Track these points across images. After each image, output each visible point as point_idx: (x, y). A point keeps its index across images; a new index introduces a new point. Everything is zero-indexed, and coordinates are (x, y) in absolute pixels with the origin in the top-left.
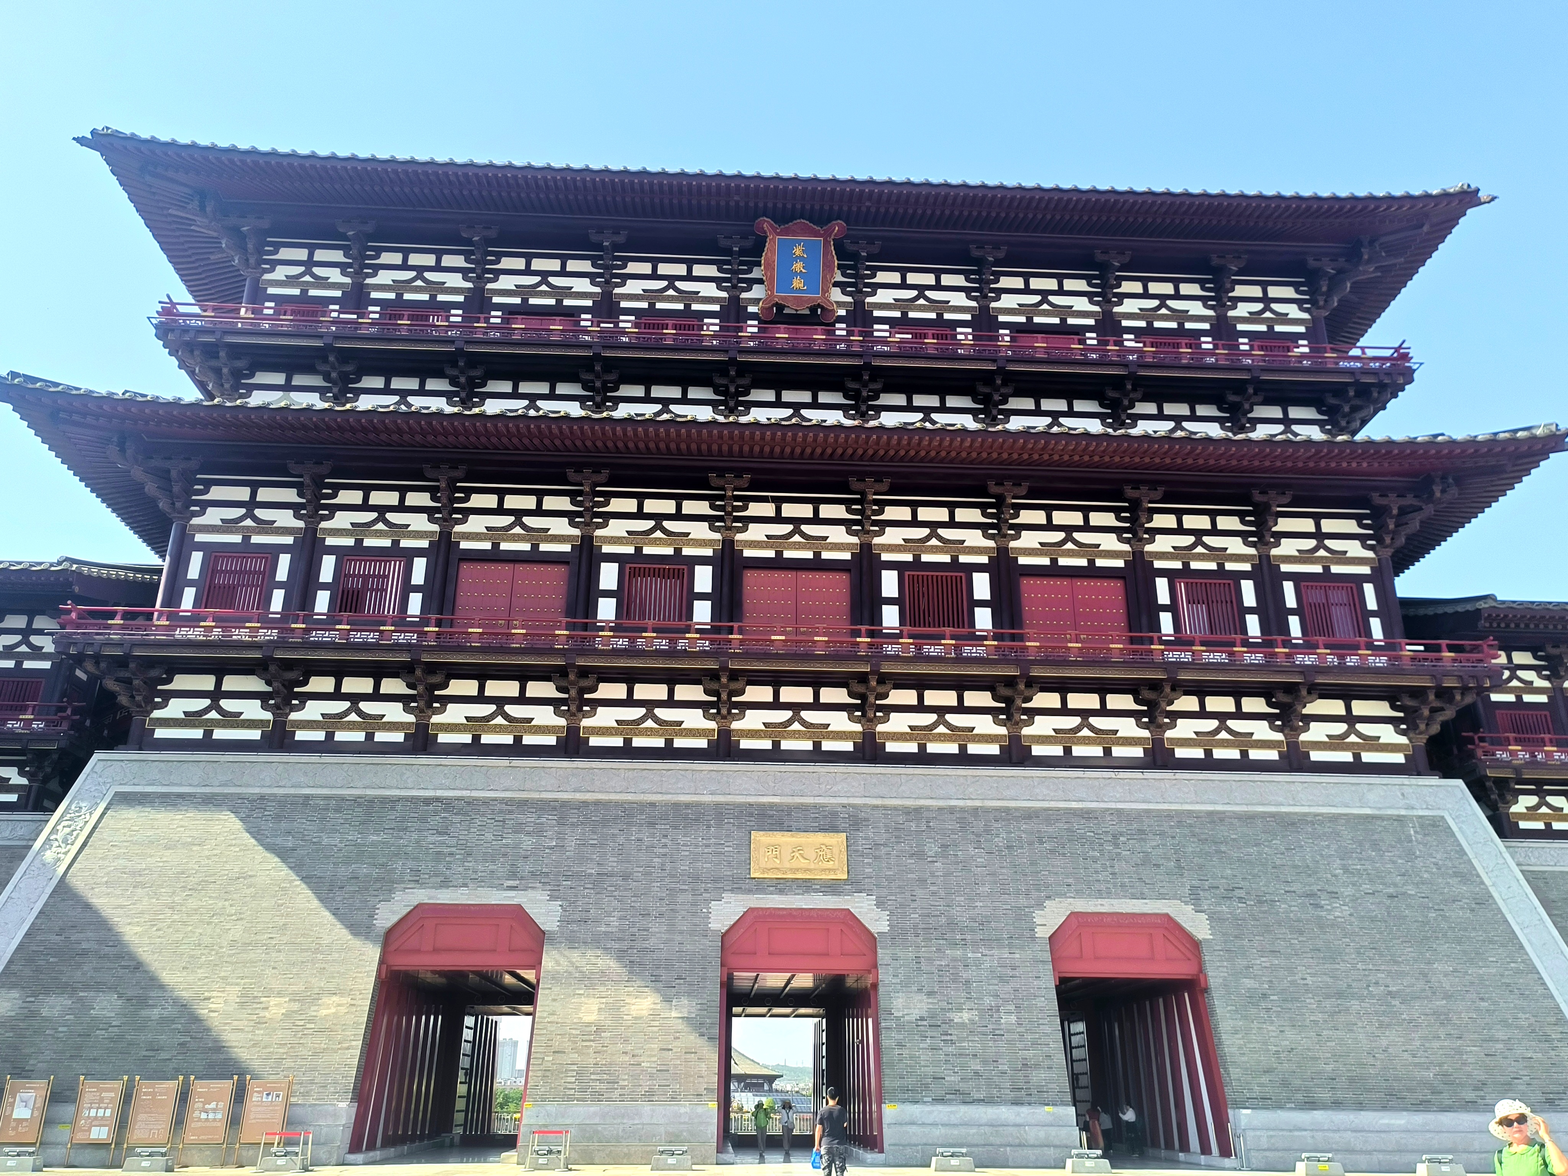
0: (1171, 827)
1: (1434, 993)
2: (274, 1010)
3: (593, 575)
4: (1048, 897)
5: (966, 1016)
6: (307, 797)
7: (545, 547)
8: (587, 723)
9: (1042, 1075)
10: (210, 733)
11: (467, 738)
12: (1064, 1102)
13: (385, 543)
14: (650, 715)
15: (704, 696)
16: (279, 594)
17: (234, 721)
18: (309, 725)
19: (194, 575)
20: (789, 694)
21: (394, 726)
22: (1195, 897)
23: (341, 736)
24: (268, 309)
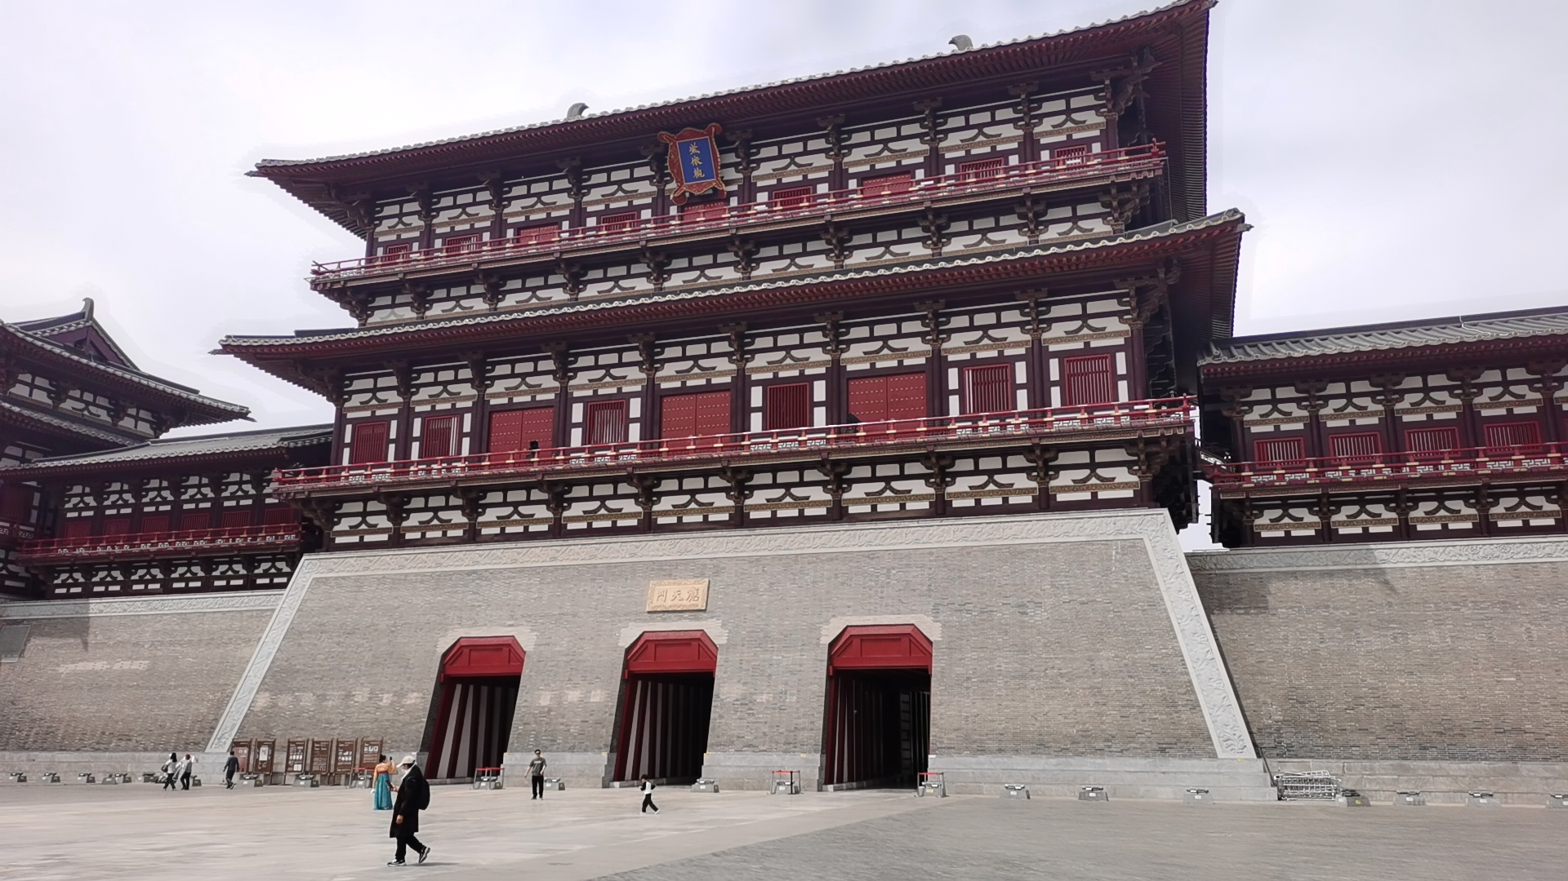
0: (930, 561)
1: (1094, 673)
2: (384, 701)
4: (834, 616)
5: (765, 697)
6: (406, 575)
7: (539, 397)
8: (566, 514)
9: (806, 734)
10: (362, 538)
11: (497, 530)
12: (816, 751)
13: (448, 406)
14: (603, 505)
15: (634, 490)
16: (392, 447)
17: (374, 529)
18: (412, 529)
19: (348, 439)
20: (690, 483)
21: (457, 526)
22: (936, 611)
23: (429, 535)
24: (380, 252)
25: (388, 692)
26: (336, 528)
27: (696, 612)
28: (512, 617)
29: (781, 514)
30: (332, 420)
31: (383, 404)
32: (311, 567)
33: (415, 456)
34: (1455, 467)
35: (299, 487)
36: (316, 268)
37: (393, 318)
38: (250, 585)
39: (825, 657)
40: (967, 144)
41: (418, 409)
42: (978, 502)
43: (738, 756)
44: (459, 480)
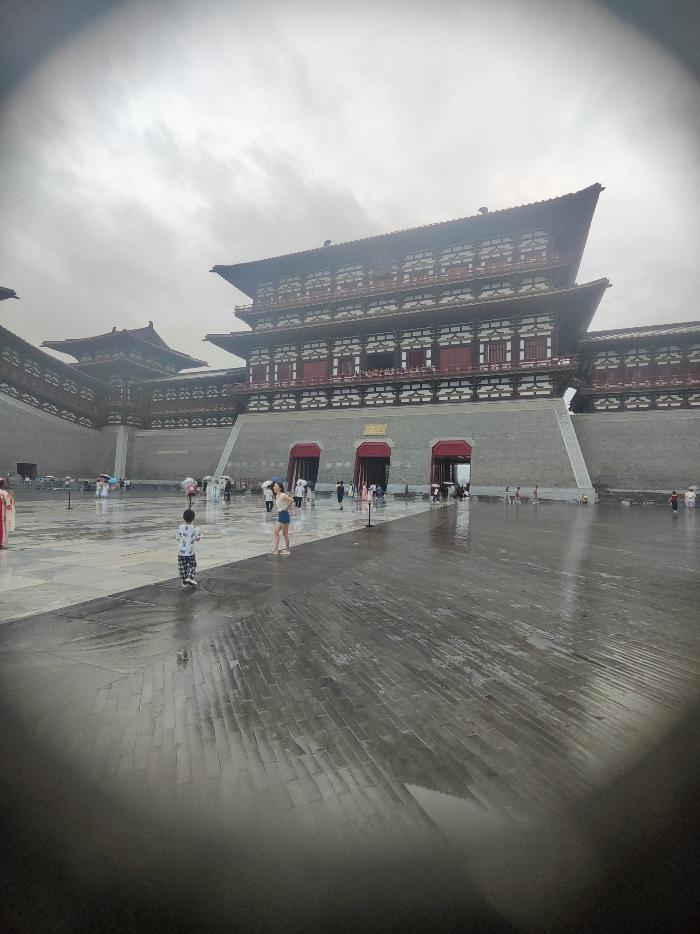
1: (533, 458)
3: (332, 362)
4: (434, 437)
5: (409, 466)
7: (321, 357)
8: (332, 400)
9: (424, 478)
10: (258, 409)
11: (307, 406)
12: (428, 485)
13: (287, 360)
14: (346, 397)
15: (357, 392)
16: (267, 376)
17: (262, 405)
18: (276, 406)
19: (251, 373)
20: (378, 389)
21: (293, 404)
22: (473, 436)
23: (283, 408)
24: (259, 301)
25: (273, 462)
26: (249, 405)
27: (383, 436)
28: (315, 437)
29: (413, 400)
30: (245, 366)
31: (263, 360)
32: (242, 418)
33: (276, 379)
34: (677, 382)
35: (236, 390)
36: (236, 308)
37: (265, 327)
38: (219, 425)
39: (431, 452)
40: (491, 253)
41: (276, 361)
42: (489, 396)
43: (399, 485)
44: (294, 387)
